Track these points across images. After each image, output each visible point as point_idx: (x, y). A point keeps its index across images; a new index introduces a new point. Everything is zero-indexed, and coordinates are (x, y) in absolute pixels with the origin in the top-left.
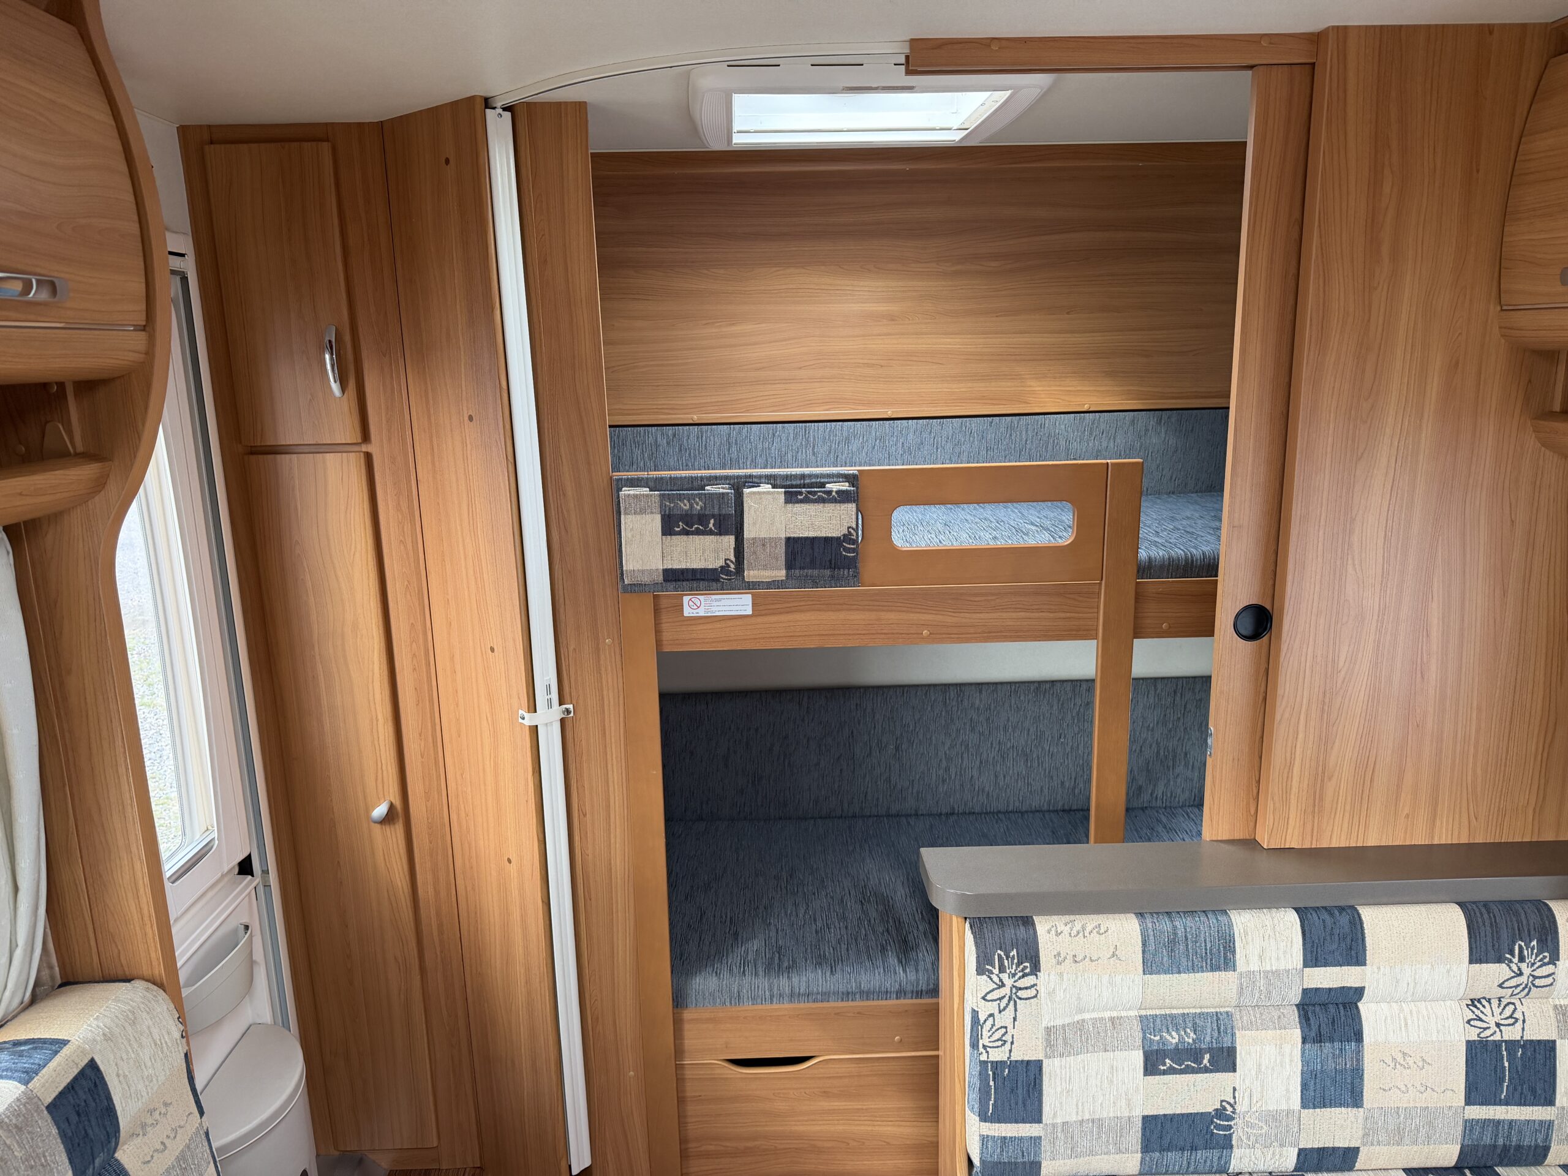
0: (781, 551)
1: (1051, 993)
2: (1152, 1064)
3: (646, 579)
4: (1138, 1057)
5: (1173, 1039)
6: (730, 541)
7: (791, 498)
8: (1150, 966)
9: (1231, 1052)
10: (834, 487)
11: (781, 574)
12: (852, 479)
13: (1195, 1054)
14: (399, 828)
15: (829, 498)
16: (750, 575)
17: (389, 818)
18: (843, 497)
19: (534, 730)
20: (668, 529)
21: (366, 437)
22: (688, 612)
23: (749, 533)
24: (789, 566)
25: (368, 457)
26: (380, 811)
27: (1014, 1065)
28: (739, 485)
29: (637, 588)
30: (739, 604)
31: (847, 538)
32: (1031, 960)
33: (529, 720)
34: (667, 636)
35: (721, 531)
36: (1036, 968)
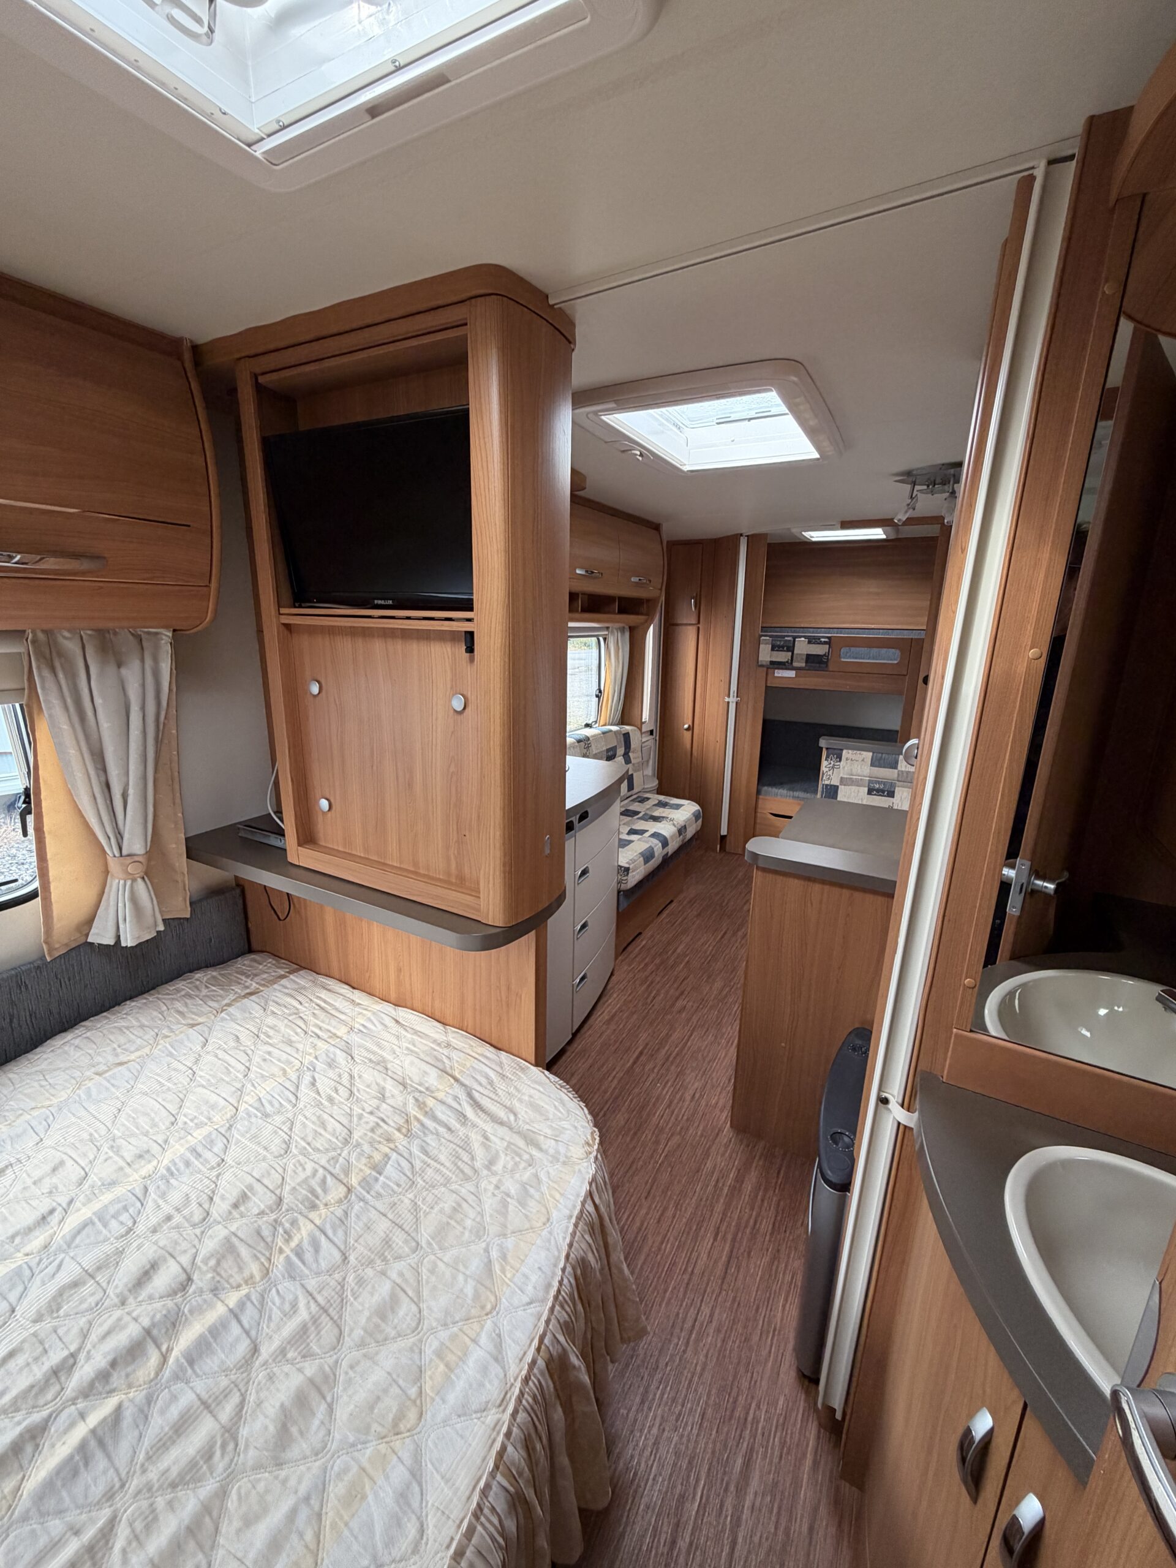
0: (804, 657)
1: (844, 768)
2: (870, 792)
3: (764, 663)
4: (866, 789)
5: (877, 786)
6: (790, 654)
7: (809, 642)
8: (872, 765)
9: (893, 792)
10: (823, 640)
11: (803, 665)
12: (829, 638)
13: (883, 791)
14: (690, 732)
15: (821, 643)
16: (795, 664)
17: (688, 729)
18: (825, 643)
19: (728, 703)
20: (773, 649)
21: (699, 622)
22: (776, 675)
23: (795, 652)
24: (807, 662)
25: (699, 628)
26: (686, 726)
27: (831, 786)
28: (795, 638)
29: (762, 666)
30: (791, 674)
31: (825, 655)
32: (840, 758)
33: (727, 699)
34: (769, 682)
35: (788, 651)
36: (840, 761)
